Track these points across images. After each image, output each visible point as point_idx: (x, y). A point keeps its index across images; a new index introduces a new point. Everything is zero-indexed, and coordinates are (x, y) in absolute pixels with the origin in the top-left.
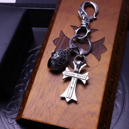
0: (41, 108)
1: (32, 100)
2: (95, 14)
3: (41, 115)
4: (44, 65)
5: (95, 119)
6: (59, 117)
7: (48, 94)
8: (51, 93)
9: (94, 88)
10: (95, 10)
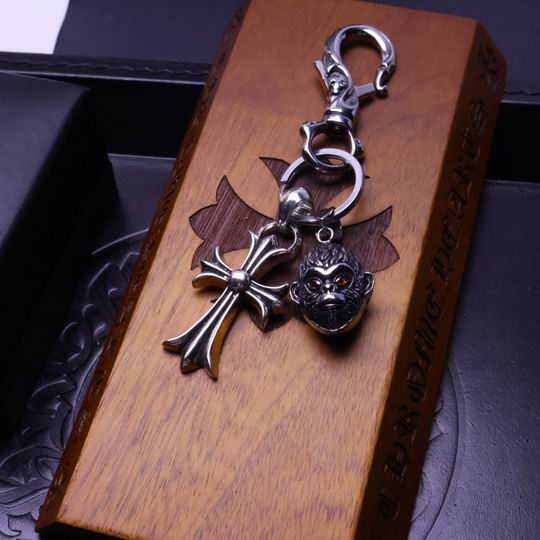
0: (134, 484)
1: (100, 449)
2: (381, 74)
3: (133, 511)
4: (149, 315)
5: (340, 532)
6: (200, 522)
7: (164, 430)
8: (173, 423)
9: (340, 409)
10: (384, 58)
